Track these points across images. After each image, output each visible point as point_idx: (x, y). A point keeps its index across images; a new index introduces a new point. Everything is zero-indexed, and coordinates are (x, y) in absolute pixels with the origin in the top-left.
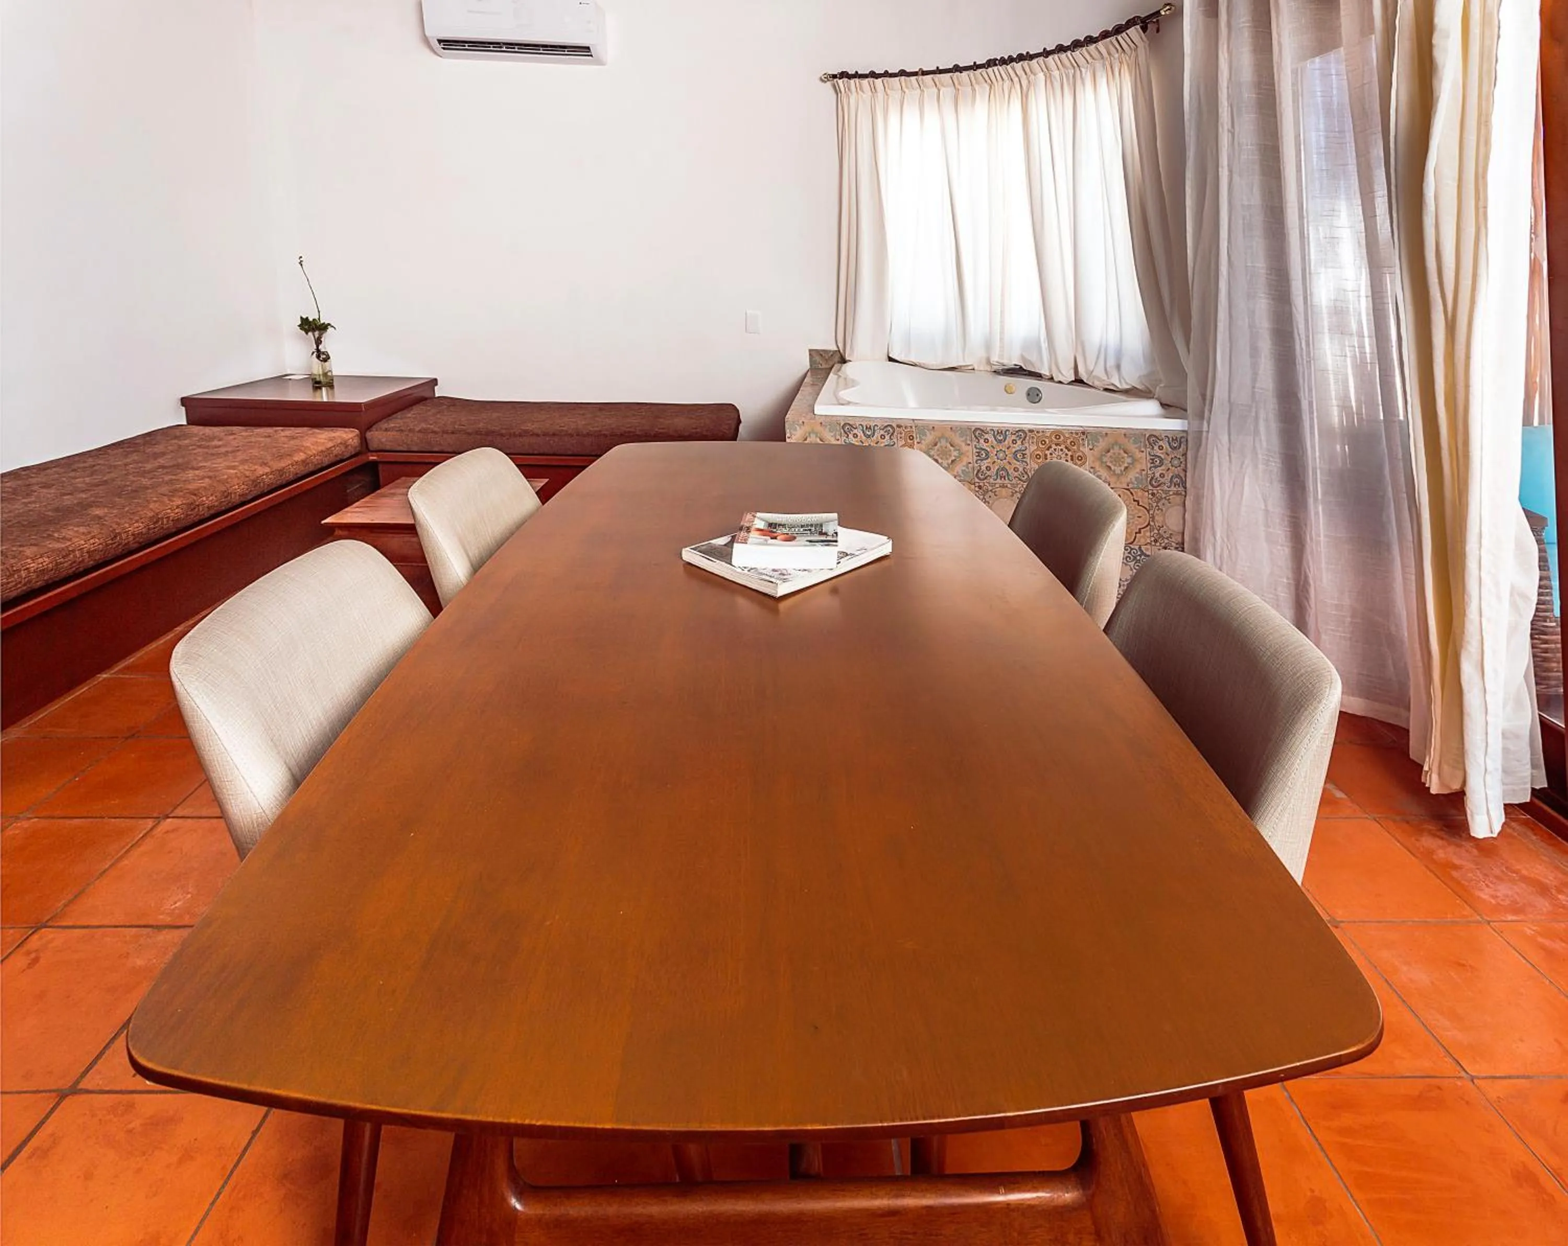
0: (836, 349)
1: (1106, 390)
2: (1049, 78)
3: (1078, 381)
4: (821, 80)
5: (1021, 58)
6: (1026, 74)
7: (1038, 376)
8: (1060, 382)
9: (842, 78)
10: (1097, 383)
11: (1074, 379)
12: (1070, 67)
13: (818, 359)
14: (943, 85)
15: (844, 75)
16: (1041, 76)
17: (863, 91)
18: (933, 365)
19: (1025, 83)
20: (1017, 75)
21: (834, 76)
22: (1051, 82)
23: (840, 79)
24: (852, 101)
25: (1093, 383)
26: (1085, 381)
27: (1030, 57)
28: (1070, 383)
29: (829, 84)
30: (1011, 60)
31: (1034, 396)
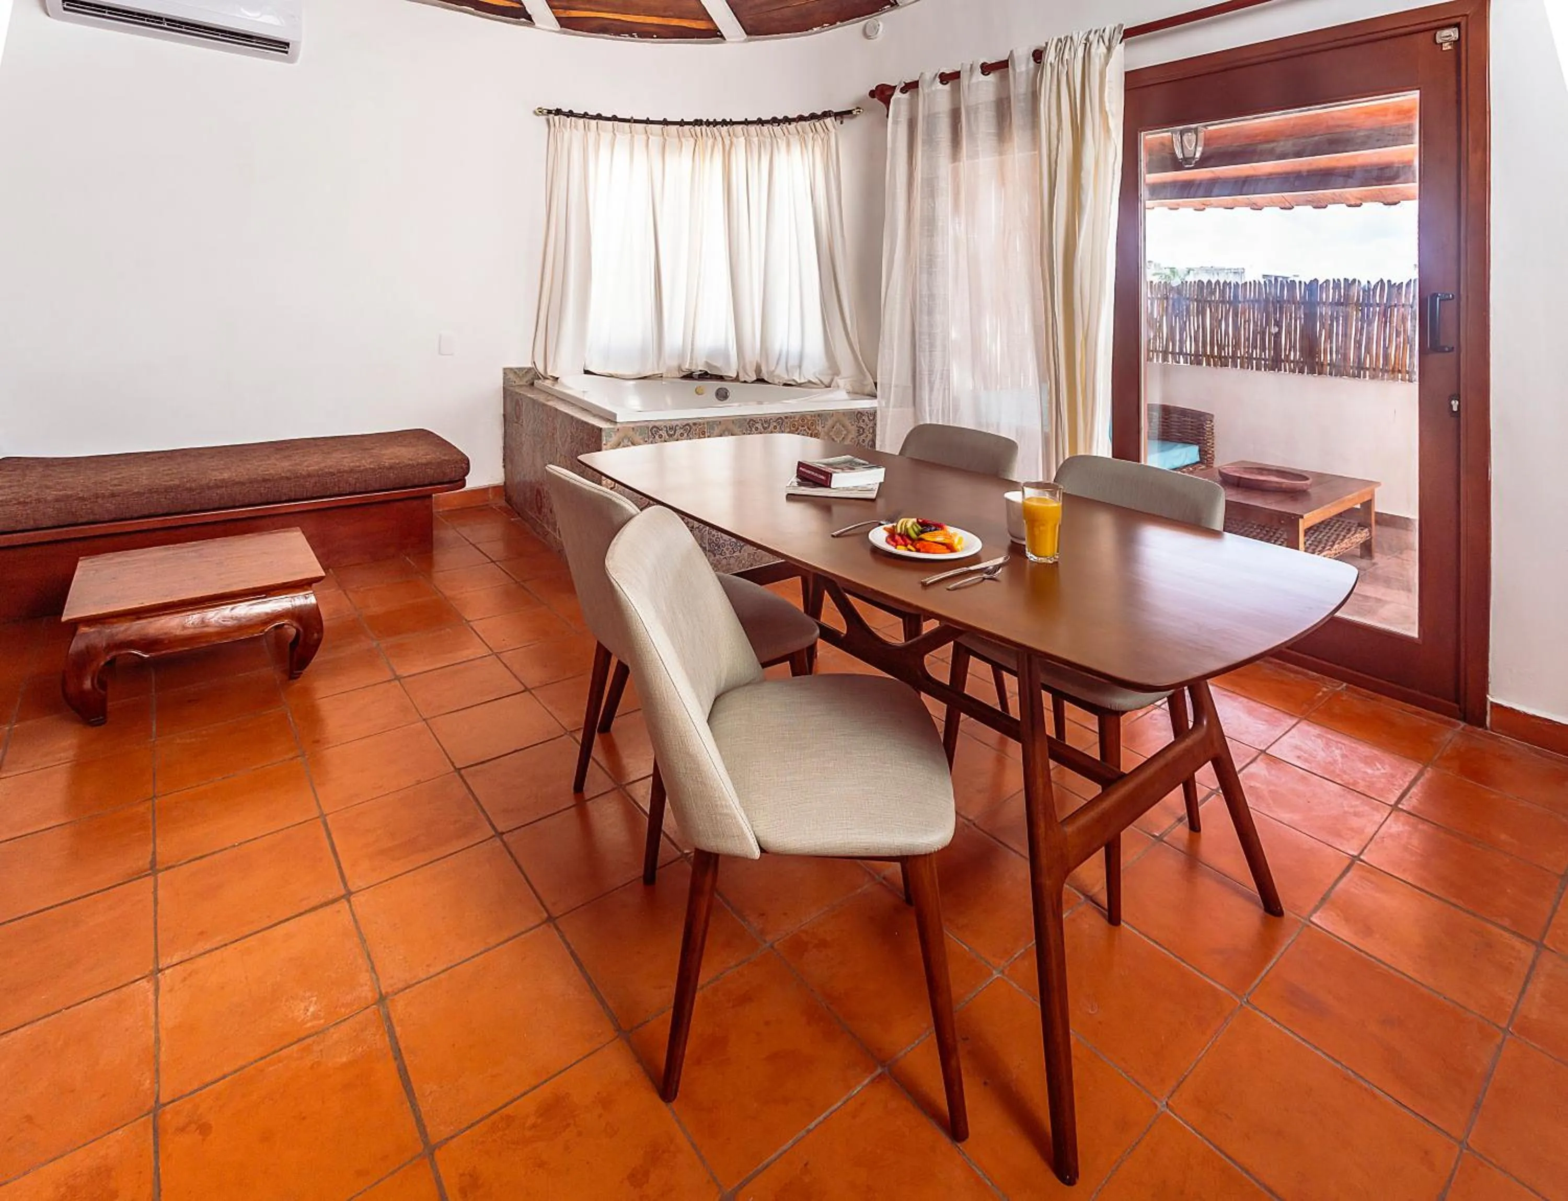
0: (530, 365)
1: (785, 385)
2: (748, 142)
3: (760, 380)
4: (535, 112)
5: (724, 123)
6: (730, 135)
7: (721, 378)
8: (745, 382)
9: (558, 114)
10: (776, 381)
11: (755, 379)
12: (769, 135)
13: (511, 376)
14: (651, 134)
15: (558, 112)
16: (742, 139)
17: (577, 130)
18: (629, 375)
19: (727, 142)
20: (721, 136)
21: (549, 112)
22: (750, 146)
23: (555, 115)
24: (566, 135)
25: (773, 380)
26: (766, 379)
27: (732, 123)
28: (753, 382)
29: (543, 118)
30: (715, 123)
31: (722, 395)
